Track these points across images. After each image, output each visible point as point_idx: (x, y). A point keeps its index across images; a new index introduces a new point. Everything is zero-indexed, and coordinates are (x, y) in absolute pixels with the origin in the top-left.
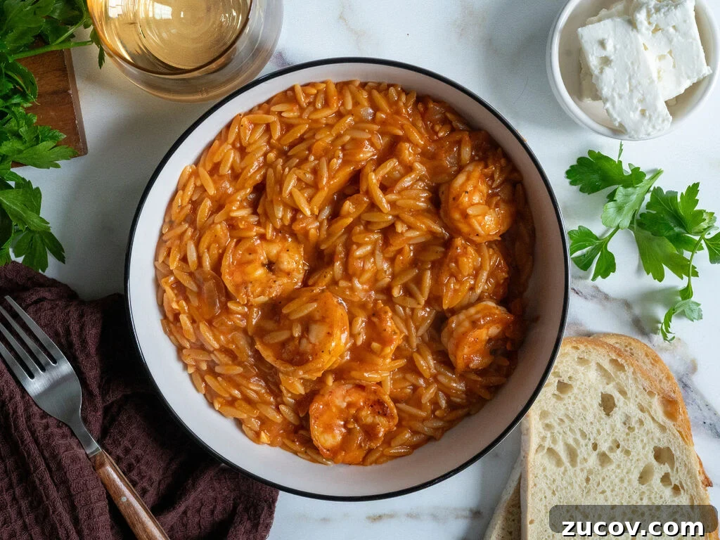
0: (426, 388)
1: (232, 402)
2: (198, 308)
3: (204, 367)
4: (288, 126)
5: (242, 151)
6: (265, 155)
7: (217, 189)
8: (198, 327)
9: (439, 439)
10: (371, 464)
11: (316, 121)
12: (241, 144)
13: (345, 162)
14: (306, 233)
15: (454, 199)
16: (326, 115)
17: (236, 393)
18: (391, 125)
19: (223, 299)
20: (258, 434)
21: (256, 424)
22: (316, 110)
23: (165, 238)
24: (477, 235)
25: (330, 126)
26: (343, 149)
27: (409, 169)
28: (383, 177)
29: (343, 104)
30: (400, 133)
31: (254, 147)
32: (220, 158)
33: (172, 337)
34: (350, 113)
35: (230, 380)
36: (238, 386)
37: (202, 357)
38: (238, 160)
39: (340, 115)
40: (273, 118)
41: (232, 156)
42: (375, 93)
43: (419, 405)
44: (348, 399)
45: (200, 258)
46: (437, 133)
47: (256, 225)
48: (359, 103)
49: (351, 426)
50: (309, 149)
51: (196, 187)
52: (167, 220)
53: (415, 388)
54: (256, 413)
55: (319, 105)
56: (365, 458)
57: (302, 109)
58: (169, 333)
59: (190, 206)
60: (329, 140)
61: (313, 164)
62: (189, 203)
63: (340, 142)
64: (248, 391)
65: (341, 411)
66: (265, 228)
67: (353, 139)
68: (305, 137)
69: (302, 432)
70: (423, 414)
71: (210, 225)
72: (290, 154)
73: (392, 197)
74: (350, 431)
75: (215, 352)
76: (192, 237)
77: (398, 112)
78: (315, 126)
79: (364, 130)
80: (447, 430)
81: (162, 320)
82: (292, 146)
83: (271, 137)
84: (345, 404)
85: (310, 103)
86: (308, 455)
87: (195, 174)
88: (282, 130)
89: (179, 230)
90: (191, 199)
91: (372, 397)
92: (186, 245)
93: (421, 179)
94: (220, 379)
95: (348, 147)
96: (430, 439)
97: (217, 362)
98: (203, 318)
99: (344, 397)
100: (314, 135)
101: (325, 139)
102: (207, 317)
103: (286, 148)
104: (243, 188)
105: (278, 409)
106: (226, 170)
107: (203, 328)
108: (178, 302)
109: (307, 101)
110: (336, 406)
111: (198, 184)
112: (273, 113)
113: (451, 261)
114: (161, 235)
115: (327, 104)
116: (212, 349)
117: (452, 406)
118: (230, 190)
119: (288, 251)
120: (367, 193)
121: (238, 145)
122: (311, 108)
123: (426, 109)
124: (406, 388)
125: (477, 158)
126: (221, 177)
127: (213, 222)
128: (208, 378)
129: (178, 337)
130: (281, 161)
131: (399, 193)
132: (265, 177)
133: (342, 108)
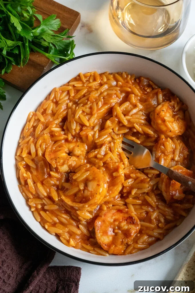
0: (153, 212)
1: (54, 225)
2: (36, 176)
3: (40, 207)
4: (77, 91)
5: (57, 103)
6: (67, 104)
7: (45, 119)
8: (37, 185)
9: (162, 240)
10: (128, 254)
11: (90, 87)
12: (56, 100)
13: (105, 104)
14: (87, 136)
15: (157, 114)
16: (95, 84)
17: (56, 219)
18: (124, 87)
19: (49, 170)
20: (68, 241)
21: (67, 236)
22: (90, 82)
23: (20, 145)
24: (170, 131)
25: (97, 90)
26: (104, 98)
27: (135, 106)
28: (123, 110)
29: (102, 80)
30: (130, 90)
31: (63, 100)
32: (47, 106)
33: (24, 194)
34: (106, 83)
35: (52, 212)
36: (57, 216)
37: (39, 202)
38: (55, 107)
39: (101, 85)
40: (70, 88)
41: (52, 106)
42: (117, 75)
43: (150, 221)
44: (114, 217)
45: (37, 151)
46: (146, 91)
47: (64, 134)
48: (109, 80)
49: (116, 231)
50: (88, 100)
51: (35, 120)
52: (21, 137)
53: (147, 213)
54: (67, 230)
55: (91, 81)
56: (125, 251)
57: (83, 83)
58: (22, 191)
59: (32, 129)
60: (97, 95)
61: (90, 105)
62: (32, 127)
63: (102, 95)
64: (62, 218)
65: (111, 224)
66: (67, 136)
67: (108, 94)
68: (86, 95)
69: (91, 239)
70: (153, 226)
71: (42, 135)
72: (79, 102)
73: (128, 117)
74: (116, 234)
75: (45, 198)
76: (33, 142)
77: (128, 82)
78: (90, 90)
79: (113, 90)
80: (165, 235)
81: (18, 185)
82: (80, 99)
83: (70, 96)
84: (112, 221)
85: (87, 81)
86: (95, 251)
87: (35, 114)
88: (75, 92)
89: (27, 140)
90: (33, 126)
91: (126, 216)
92: (30, 145)
93: (141, 110)
94: (47, 212)
95: (106, 97)
96: (158, 240)
97: (46, 203)
98: (39, 180)
99: (112, 217)
100: (90, 93)
101: (95, 95)
102: (41, 179)
103: (77, 100)
104: (57, 118)
105: (78, 227)
106: (49, 111)
107: (39, 185)
108: (26, 174)
109: (86, 79)
110: (108, 221)
111: (36, 118)
112: (71, 85)
113: (161, 145)
114: (19, 143)
115: (95, 80)
116: (43, 197)
117: (167, 222)
118: (51, 120)
119: (78, 146)
120: (117, 116)
121: (55, 100)
122: (88, 82)
123: (140, 81)
124: (143, 213)
125: (166, 100)
126: (47, 115)
127: (43, 133)
128: (42, 213)
129: (27, 192)
130: (74, 106)
131: (131, 116)
132: (67, 113)
133: (102, 81)
